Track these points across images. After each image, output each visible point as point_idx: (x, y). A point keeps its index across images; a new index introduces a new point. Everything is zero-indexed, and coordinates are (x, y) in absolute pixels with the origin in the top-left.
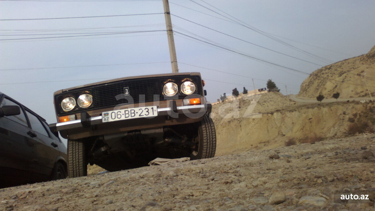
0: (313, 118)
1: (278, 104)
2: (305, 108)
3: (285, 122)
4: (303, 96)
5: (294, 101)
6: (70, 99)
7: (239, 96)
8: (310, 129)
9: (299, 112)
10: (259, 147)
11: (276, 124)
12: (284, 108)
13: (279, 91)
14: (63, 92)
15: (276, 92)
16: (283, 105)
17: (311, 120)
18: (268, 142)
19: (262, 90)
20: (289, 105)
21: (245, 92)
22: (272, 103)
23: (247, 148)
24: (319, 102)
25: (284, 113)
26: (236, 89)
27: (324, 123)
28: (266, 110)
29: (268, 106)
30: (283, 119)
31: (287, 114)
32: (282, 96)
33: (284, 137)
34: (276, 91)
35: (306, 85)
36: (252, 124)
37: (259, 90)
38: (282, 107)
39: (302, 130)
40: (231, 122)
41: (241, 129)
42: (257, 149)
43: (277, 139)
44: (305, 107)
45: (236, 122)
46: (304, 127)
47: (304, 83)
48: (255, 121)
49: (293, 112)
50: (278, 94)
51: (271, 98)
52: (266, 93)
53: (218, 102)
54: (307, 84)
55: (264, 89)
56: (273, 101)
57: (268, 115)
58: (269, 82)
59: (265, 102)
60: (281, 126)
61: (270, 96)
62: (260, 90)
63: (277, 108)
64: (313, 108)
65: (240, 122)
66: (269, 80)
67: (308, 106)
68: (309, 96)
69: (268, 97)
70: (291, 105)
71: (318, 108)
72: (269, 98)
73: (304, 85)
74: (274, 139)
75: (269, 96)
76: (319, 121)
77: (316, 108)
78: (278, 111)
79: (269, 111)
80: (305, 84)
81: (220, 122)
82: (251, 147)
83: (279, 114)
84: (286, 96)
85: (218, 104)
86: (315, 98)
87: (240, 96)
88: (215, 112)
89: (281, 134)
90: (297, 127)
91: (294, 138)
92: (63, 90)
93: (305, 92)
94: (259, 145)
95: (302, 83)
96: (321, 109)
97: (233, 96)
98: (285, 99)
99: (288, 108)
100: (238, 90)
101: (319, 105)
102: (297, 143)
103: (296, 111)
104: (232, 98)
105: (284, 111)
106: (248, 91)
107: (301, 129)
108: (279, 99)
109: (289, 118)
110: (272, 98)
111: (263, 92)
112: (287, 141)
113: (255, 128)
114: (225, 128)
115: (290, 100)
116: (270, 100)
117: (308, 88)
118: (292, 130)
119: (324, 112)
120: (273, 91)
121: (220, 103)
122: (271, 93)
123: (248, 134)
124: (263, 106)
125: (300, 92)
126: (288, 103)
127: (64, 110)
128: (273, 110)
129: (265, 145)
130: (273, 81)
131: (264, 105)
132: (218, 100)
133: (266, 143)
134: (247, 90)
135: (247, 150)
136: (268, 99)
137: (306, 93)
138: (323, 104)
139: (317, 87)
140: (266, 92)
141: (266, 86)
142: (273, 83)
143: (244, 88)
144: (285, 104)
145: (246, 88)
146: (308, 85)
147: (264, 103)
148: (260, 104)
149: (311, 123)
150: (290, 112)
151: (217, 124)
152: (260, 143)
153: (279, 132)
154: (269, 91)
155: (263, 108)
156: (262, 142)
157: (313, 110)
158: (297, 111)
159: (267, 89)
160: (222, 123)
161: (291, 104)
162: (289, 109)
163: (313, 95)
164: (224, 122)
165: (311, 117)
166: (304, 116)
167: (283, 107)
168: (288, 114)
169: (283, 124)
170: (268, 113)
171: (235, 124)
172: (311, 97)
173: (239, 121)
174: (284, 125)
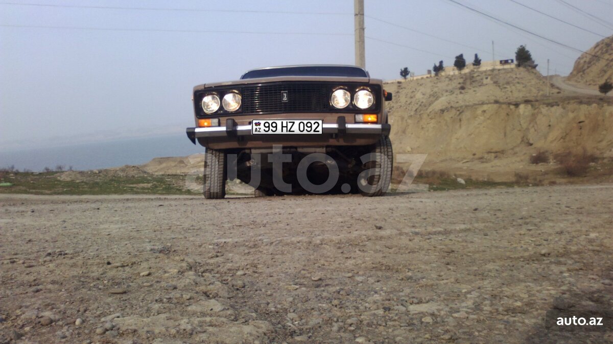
0: (587, 122)
1: (531, 90)
2: (574, 103)
3: (536, 123)
4: (576, 81)
5: (558, 88)
6: (213, 98)
7: (466, 68)
8: (577, 139)
9: (564, 108)
10: (486, 159)
11: (521, 125)
12: (538, 98)
13: (535, 67)
14: (205, 88)
15: (530, 68)
16: (537, 92)
17: (581, 124)
18: (502, 152)
19: (506, 62)
20: (548, 95)
21: (477, 62)
22: (519, 87)
23: (465, 158)
24: (603, 95)
25: (536, 107)
26: (461, 56)
27: (604, 132)
28: (507, 98)
29: (511, 92)
30: (533, 117)
31: (542, 109)
32: (539, 77)
33: (530, 147)
34: (530, 66)
35: (585, 62)
36: (479, 118)
37: (501, 62)
38: (535, 95)
39: (564, 139)
40: (446, 111)
41: (460, 125)
42: (482, 162)
43: (517, 149)
44: (575, 100)
45: (453, 113)
46: (567, 134)
47: (583, 58)
48: (485, 114)
49: (552, 106)
50: (533, 72)
51: (519, 79)
52: (512, 69)
53: (429, 76)
54: (588, 60)
55: (510, 61)
56: (523, 83)
57: (509, 106)
58: (520, 49)
59: (508, 83)
60: (528, 129)
61: (518, 75)
62: (503, 62)
63: (527, 97)
64: (589, 103)
65: (460, 113)
66: (521, 46)
67: (581, 100)
68: (587, 82)
69: (514, 76)
70: (551, 95)
71: (598, 104)
72: (516, 78)
73: (582, 61)
74: (512, 149)
75: (516, 75)
76: (595, 127)
77: (594, 105)
78: (527, 102)
79: (513, 99)
80: (584, 59)
81: (427, 109)
82: (472, 157)
83: (529, 107)
84: (546, 78)
85: (427, 77)
86: (597, 87)
87: (467, 68)
88: (420, 91)
89: (527, 141)
90: (555, 133)
91: (547, 151)
92: (205, 85)
93: (581, 73)
94: (486, 156)
95: (579, 58)
96: (603, 106)
97: (455, 68)
98: (544, 82)
99: (545, 98)
100: (465, 57)
101: (601, 99)
102: (551, 160)
103: (558, 105)
104: (453, 70)
105: (537, 103)
106: (482, 62)
107: (561, 138)
108: (533, 82)
109: (544, 116)
110: (522, 78)
111: (507, 66)
112: (534, 155)
113: (484, 127)
114: (433, 121)
115: (552, 86)
116: (517, 80)
117: (588, 67)
118: (546, 138)
119: (607, 114)
120: (525, 67)
121: (431, 77)
122: (521, 69)
123: (470, 135)
124: (503, 90)
125: (571, 73)
126: (547, 90)
127: (205, 111)
128: (519, 100)
129: (496, 157)
130: (527, 49)
131: (505, 88)
132: (429, 72)
133: (498, 154)
134: (480, 60)
135: (465, 161)
136: (514, 80)
137: (583, 75)
138: (609, 98)
139: (605, 68)
140: (513, 66)
141: (514, 57)
142: (528, 51)
143: (476, 56)
144: (542, 91)
145: (480, 57)
146: (590, 63)
147: (505, 86)
148: (499, 86)
149: (581, 129)
150: (547, 106)
151: (422, 112)
152: (489, 152)
153: (523, 137)
154: (518, 65)
155: (503, 94)
156: (492, 151)
157: (587, 108)
158: (560, 106)
159: (515, 62)
160: (430, 112)
161: (551, 92)
162: (547, 102)
163: (594, 81)
164: (433, 110)
165: (582, 119)
166: (571, 115)
167: (537, 96)
168: (544, 109)
169: (531, 125)
170: (510, 104)
171: (451, 116)
172: (590, 84)
173: (459, 110)
174: (533, 126)
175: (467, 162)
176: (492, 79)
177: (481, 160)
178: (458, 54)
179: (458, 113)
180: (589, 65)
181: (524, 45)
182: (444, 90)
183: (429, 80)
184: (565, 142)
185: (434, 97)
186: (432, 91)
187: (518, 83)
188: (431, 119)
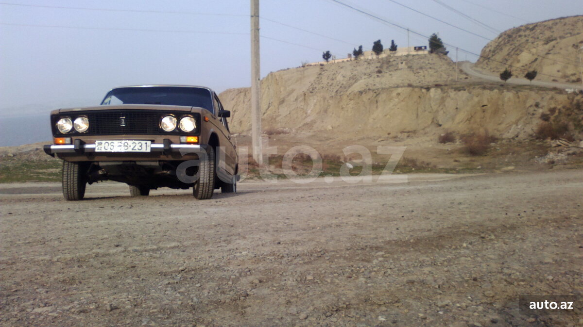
0: (489, 106)
1: (441, 75)
2: (478, 88)
3: (445, 105)
4: (482, 68)
5: (466, 74)
7: (383, 53)
8: (480, 121)
9: (470, 93)
10: (399, 138)
11: (431, 107)
12: (448, 83)
13: (446, 53)
15: (442, 54)
16: (447, 77)
17: (485, 107)
18: (414, 132)
19: (420, 48)
20: (456, 80)
21: (394, 48)
22: (431, 72)
23: (380, 137)
24: (503, 82)
25: (446, 91)
26: (379, 41)
27: (504, 115)
28: (420, 82)
29: (424, 76)
30: (443, 100)
31: (450, 93)
32: (450, 63)
33: (439, 127)
34: (442, 53)
35: (490, 50)
36: (394, 100)
37: (415, 48)
38: (445, 80)
39: (469, 121)
40: (364, 93)
41: (377, 107)
42: (396, 141)
43: (428, 130)
44: (480, 86)
45: (371, 95)
46: (472, 117)
47: (488, 47)
48: (400, 97)
49: (460, 90)
50: (444, 59)
51: (431, 64)
52: (425, 55)
53: (349, 59)
54: (492, 49)
55: (423, 48)
56: (434, 69)
57: (421, 90)
58: (432, 37)
59: (421, 68)
60: (437, 111)
61: (430, 60)
62: (417, 48)
63: (437, 82)
64: (491, 89)
65: (377, 95)
66: (434, 34)
67: (485, 86)
68: (491, 69)
69: (427, 62)
70: (459, 80)
71: (499, 89)
72: (429, 63)
73: (487, 50)
74: (423, 129)
75: (429, 60)
76: (496, 112)
77: (496, 91)
78: (437, 86)
79: (425, 84)
80: (490, 48)
81: (347, 91)
82: (387, 136)
83: (439, 91)
84: (455, 63)
85: (348, 61)
86: (498, 74)
87: (385, 53)
88: (341, 74)
89: (436, 122)
90: (462, 116)
91: (454, 132)
93: (487, 61)
94: (399, 135)
95: (485, 47)
96: (503, 92)
97: (373, 52)
98: (453, 68)
99: (454, 83)
100: (382, 43)
101: (502, 85)
102: (457, 140)
103: (465, 90)
104: (372, 54)
105: (446, 88)
106: (398, 48)
107: (467, 120)
108: (444, 68)
109: (452, 99)
110: (434, 64)
111: (420, 53)
112: (442, 135)
113: (398, 108)
114: (352, 102)
115: (461, 71)
116: (429, 66)
117: (493, 55)
118: (453, 120)
119: (506, 99)
120: (437, 53)
121: (351, 60)
122: (434, 55)
123: (386, 115)
124: (417, 74)
125: (478, 61)
126: (456, 76)
128: (431, 84)
129: (408, 136)
130: (439, 37)
131: (418, 73)
132: (350, 56)
133: (410, 133)
134: (396, 46)
135: (380, 140)
136: (426, 65)
137: (488, 63)
138: (508, 85)
139: (507, 57)
140: (426, 52)
141: (427, 44)
142: (439, 39)
143: (393, 42)
144: (452, 76)
145: (396, 43)
146: (494, 51)
147: (419, 71)
148: (413, 71)
149: (484, 112)
150: (455, 91)
151: (342, 93)
152: (402, 132)
153: (433, 118)
154: (431, 52)
155: (417, 78)
156: (405, 131)
157: (490, 93)
158: (466, 91)
159: (428, 49)
160: (350, 93)
161: (460, 77)
162: (454, 86)
163: (497, 68)
164: (352, 92)
165: (485, 103)
166: (476, 99)
167: (446, 81)
168: (452, 94)
169: (441, 107)
170: (422, 87)
171: (368, 98)
172: (494, 71)
173: (375, 93)
174: (442, 109)
175: (382, 140)
176: (406, 64)
177: (395, 139)
178: (376, 40)
179: (375, 95)
180: (494, 54)
181: (436, 33)
182: (363, 73)
183: (349, 63)
184: (470, 124)
185: (354, 79)
186: (352, 74)
187: (430, 68)
188: (351, 100)
